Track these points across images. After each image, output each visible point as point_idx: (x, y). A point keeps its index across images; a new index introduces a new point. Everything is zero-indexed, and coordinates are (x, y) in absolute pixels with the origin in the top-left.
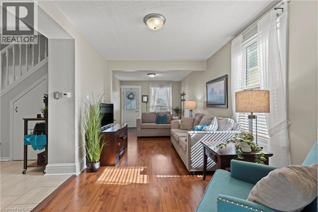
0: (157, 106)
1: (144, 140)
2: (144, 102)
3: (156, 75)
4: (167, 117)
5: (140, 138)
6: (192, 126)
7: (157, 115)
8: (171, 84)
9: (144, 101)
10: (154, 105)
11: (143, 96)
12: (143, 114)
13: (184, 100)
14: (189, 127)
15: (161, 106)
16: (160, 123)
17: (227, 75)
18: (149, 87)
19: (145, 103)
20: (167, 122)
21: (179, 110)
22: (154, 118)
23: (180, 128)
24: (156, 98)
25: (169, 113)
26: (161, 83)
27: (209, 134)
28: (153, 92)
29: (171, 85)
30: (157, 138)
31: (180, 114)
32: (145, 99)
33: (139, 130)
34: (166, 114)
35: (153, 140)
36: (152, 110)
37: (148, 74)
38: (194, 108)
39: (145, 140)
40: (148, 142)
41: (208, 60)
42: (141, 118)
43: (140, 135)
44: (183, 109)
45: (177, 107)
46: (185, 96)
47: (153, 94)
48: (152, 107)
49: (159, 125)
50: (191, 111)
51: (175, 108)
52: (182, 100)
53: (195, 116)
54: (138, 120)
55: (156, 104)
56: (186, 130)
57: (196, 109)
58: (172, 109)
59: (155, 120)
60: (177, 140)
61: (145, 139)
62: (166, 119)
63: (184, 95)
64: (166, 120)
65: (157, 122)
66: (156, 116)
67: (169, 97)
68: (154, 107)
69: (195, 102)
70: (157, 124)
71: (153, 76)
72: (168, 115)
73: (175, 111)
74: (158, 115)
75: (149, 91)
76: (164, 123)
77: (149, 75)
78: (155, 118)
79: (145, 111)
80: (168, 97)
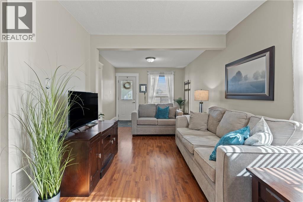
0: (156, 97)
1: (140, 139)
2: (142, 92)
3: (155, 59)
4: (169, 110)
5: (135, 136)
6: (206, 125)
7: (157, 107)
8: (173, 71)
9: (141, 90)
10: (153, 96)
11: (141, 85)
12: (140, 106)
13: (189, 90)
14: (203, 125)
15: (161, 97)
16: (160, 118)
17: (274, 46)
18: (148, 75)
19: (144, 93)
20: (169, 117)
21: (182, 101)
22: (153, 111)
23: (190, 126)
24: (156, 88)
25: (171, 105)
26: (162, 71)
27: (265, 154)
28: (152, 81)
29: (173, 73)
30: (157, 137)
31: (183, 106)
32: (143, 88)
33: (134, 126)
34: (168, 107)
35: (153, 139)
36: (150, 102)
37: (147, 58)
38: (206, 99)
39: (143, 139)
40: (145, 143)
41: (229, 34)
42: (137, 112)
43: (136, 133)
44: (187, 101)
45: (180, 98)
46: (189, 85)
47: (152, 83)
48: (151, 97)
49: (159, 120)
50: (201, 103)
51: (178, 99)
52: (185, 90)
53: (210, 111)
54: (133, 114)
55: (155, 94)
56: (198, 130)
57: (208, 101)
58: (174, 100)
59: (154, 114)
60: (191, 151)
61: (142, 137)
62: (169, 112)
63: (188, 83)
64: (168, 114)
65: (157, 116)
66: (155, 109)
67: (171, 86)
68: (153, 97)
69: (208, 92)
70: (157, 118)
71: (152, 60)
72: (170, 108)
73: (178, 102)
74: (159, 108)
75: (148, 80)
76: (165, 118)
77: (148, 60)
78: (155, 111)
79: (143, 103)
80: (169, 86)
